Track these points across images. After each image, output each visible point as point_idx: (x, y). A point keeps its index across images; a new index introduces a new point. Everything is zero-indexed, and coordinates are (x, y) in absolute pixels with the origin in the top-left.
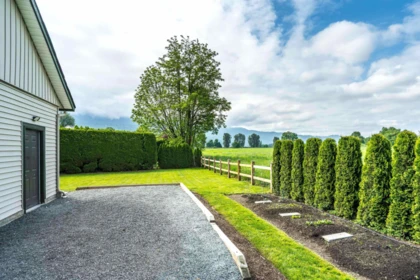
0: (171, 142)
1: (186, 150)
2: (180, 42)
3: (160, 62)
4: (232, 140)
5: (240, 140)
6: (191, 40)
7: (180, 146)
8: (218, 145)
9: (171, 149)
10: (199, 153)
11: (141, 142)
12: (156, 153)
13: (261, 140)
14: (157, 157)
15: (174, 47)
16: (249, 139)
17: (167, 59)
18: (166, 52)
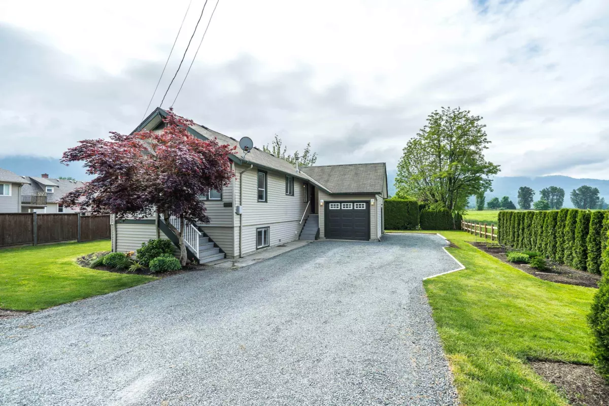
0: (432, 207)
1: (446, 215)
2: (441, 113)
3: (421, 133)
5: (553, 198)
6: (452, 109)
7: (440, 211)
9: (432, 213)
10: (459, 218)
11: (406, 207)
12: (419, 217)
14: (419, 220)
15: (435, 121)
16: (575, 194)
17: (428, 130)
18: (427, 123)
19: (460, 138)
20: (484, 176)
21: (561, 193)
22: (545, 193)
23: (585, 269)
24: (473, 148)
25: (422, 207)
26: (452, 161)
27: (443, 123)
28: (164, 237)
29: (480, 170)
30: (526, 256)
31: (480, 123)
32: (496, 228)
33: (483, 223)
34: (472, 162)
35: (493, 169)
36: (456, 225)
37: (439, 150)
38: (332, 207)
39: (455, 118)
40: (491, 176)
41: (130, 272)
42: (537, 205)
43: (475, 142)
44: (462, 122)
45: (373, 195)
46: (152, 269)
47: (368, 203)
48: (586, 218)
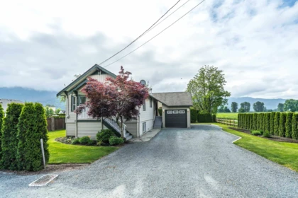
0: (201, 112)
1: (209, 115)
2: (205, 68)
3: (196, 77)
4: (239, 107)
5: (246, 107)
6: (209, 67)
7: (206, 114)
8: (227, 111)
10: (215, 116)
12: (197, 116)
13: (265, 106)
14: (197, 118)
15: (202, 72)
16: (254, 105)
17: (199, 75)
18: (198, 73)
19: (213, 80)
20: (224, 98)
21: (249, 105)
22: (242, 105)
23: (284, 136)
24: (219, 84)
25: (198, 112)
26: (210, 90)
27: (205, 73)
28: (105, 128)
29: (222, 94)
30: (259, 132)
31: (222, 73)
32: (236, 121)
33: (228, 119)
34: (218, 91)
35: (228, 94)
36: (213, 120)
37: (204, 86)
38: (168, 113)
39: (211, 71)
40: (227, 98)
41: (98, 145)
42: (239, 110)
43: (220, 82)
44: (214, 73)
45: (188, 107)
46: (111, 144)
47: (186, 111)
48: (284, 116)
